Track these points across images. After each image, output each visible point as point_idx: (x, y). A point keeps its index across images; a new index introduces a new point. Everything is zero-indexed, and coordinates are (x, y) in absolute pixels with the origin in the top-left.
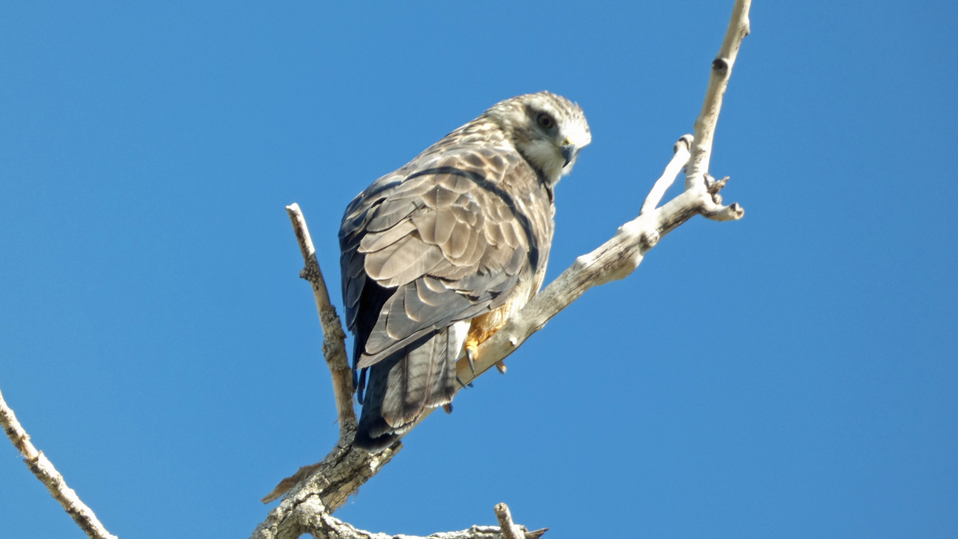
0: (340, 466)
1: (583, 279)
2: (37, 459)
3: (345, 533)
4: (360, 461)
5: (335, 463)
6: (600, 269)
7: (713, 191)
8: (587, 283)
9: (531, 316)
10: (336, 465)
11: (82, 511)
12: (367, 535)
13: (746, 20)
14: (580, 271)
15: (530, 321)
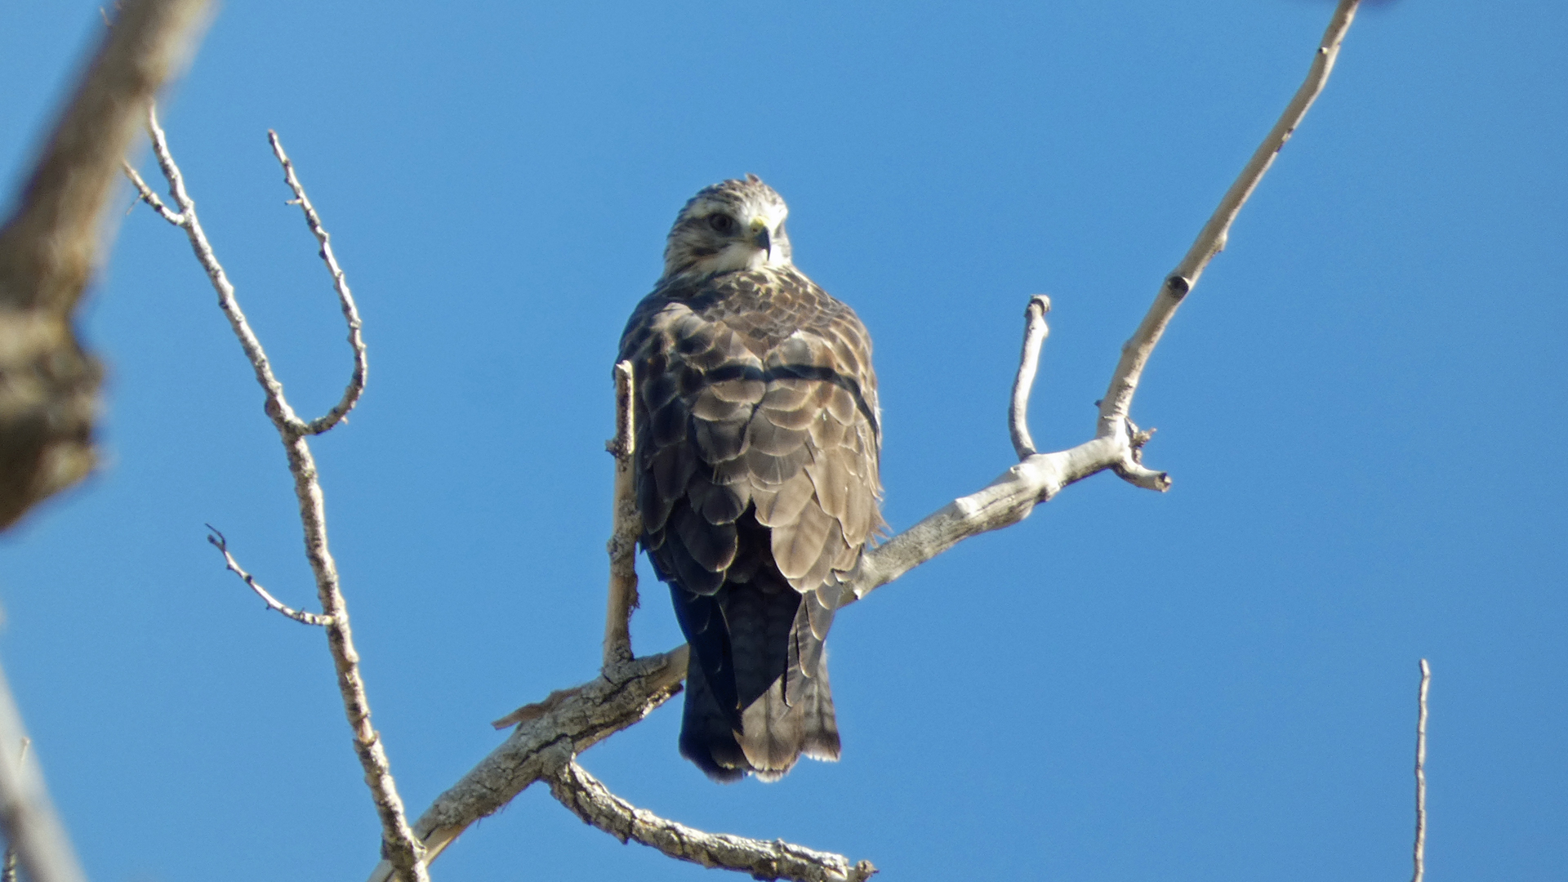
0: (606, 706)
1: (961, 532)
2: (372, 744)
3: (600, 800)
4: (632, 706)
5: (600, 700)
6: (984, 522)
7: (1136, 444)
8: (963, 537)
9: (887, 565)
10: (601, 703)
11: (395, 805)
12: (629, 810)
13: (1224, 237)
14: (959, 521)
15: (884, 573)
